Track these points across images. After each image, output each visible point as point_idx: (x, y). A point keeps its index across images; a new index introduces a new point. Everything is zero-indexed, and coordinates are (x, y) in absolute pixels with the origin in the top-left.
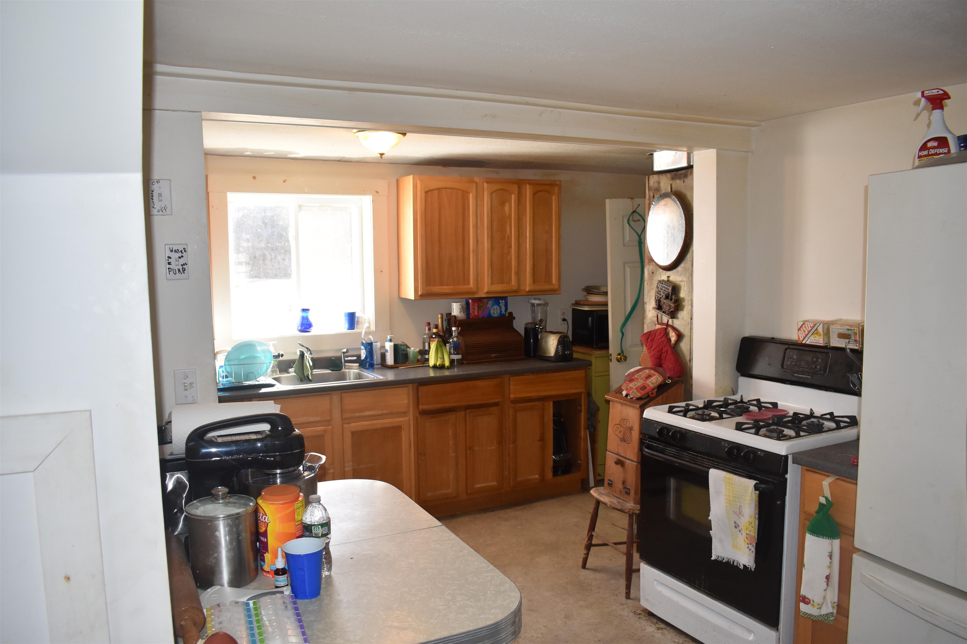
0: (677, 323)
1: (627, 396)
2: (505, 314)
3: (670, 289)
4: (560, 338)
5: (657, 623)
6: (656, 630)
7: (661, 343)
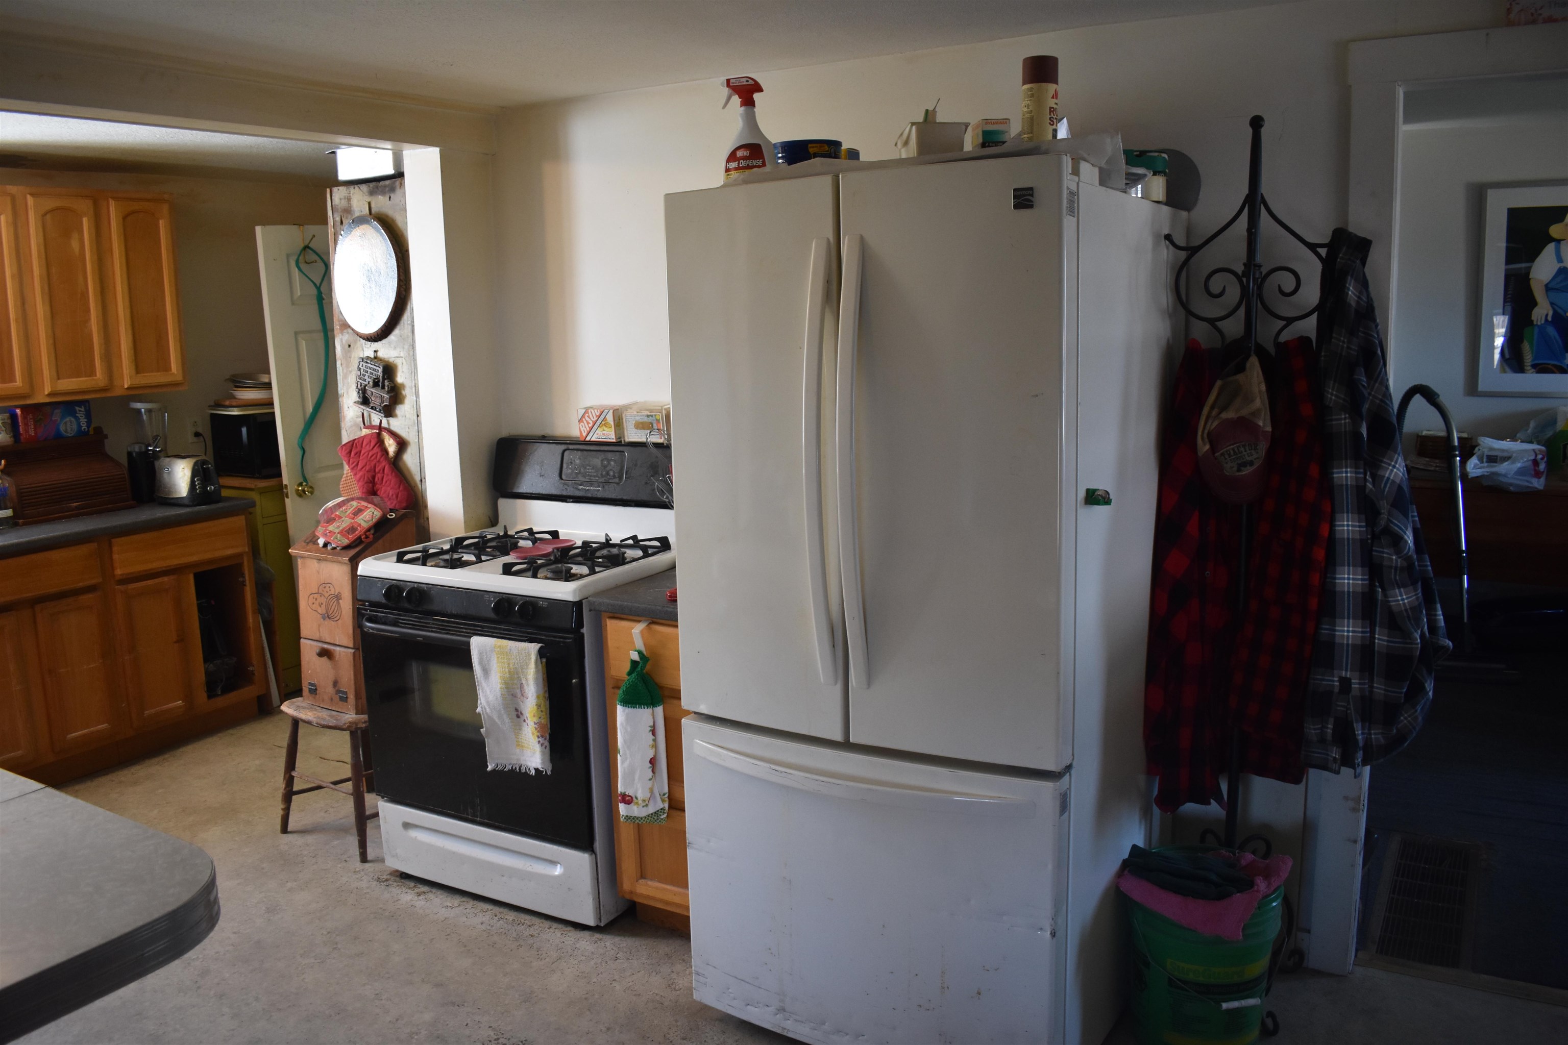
0: (395, 424)
1: (325, 545)
2: (88, 430)
3: (380, 370)
4: (195, 464)
5: (415, 886)
6: (416, 897)
7: (373, 458)
